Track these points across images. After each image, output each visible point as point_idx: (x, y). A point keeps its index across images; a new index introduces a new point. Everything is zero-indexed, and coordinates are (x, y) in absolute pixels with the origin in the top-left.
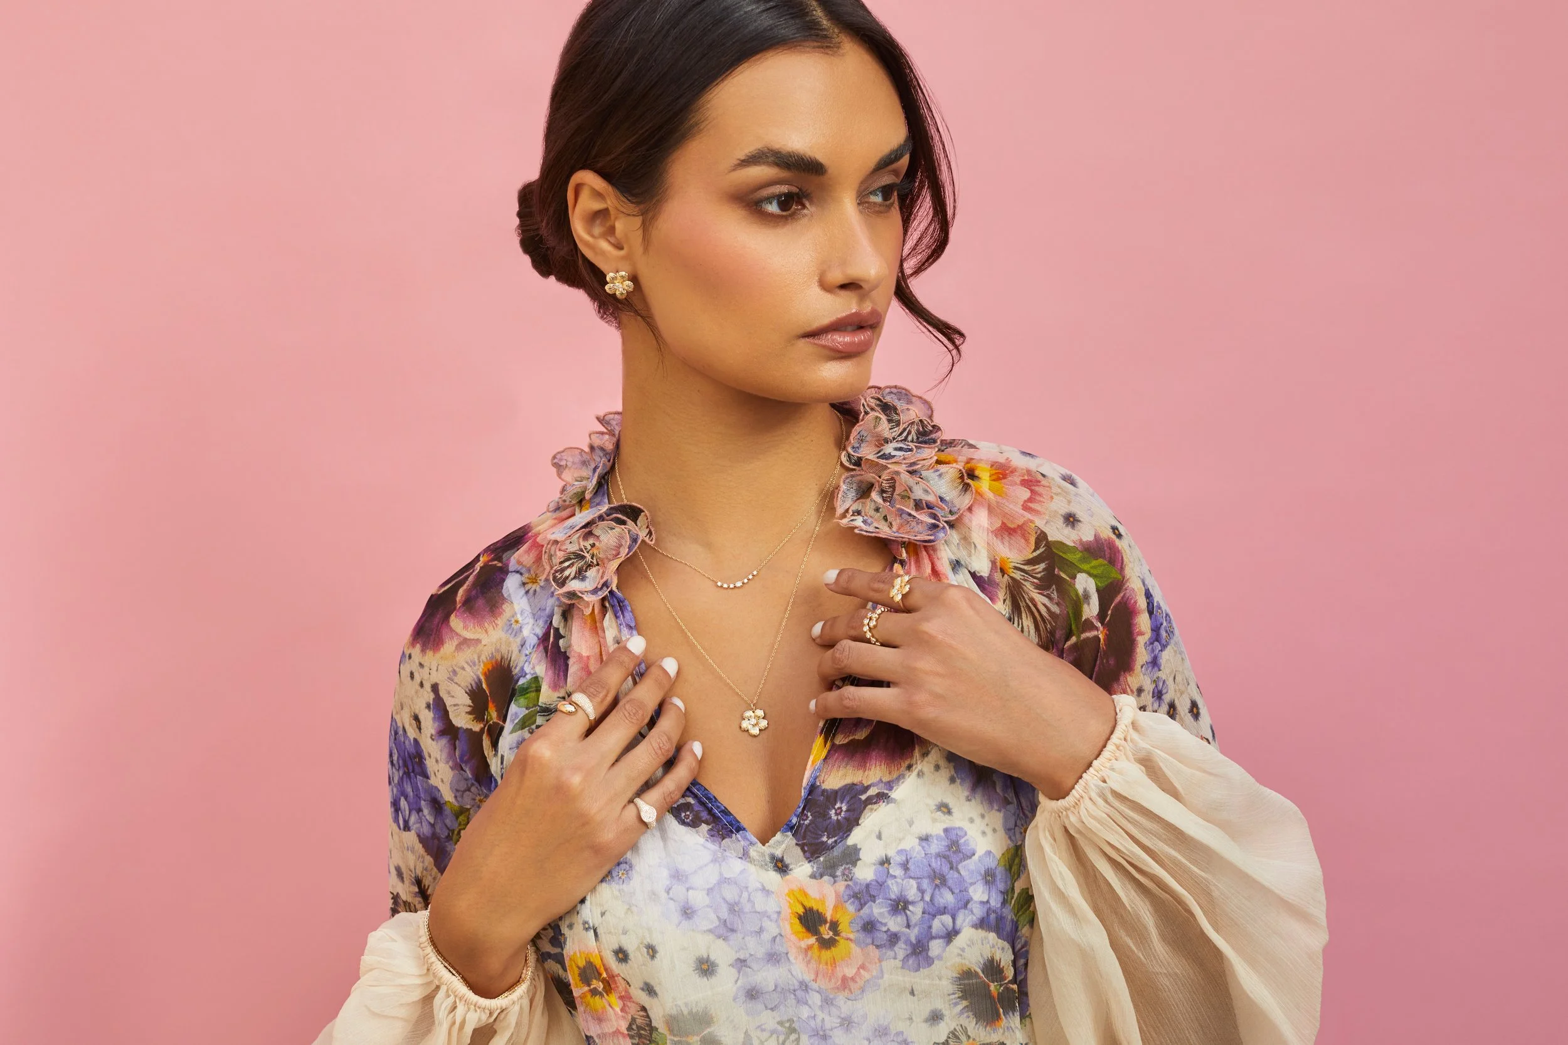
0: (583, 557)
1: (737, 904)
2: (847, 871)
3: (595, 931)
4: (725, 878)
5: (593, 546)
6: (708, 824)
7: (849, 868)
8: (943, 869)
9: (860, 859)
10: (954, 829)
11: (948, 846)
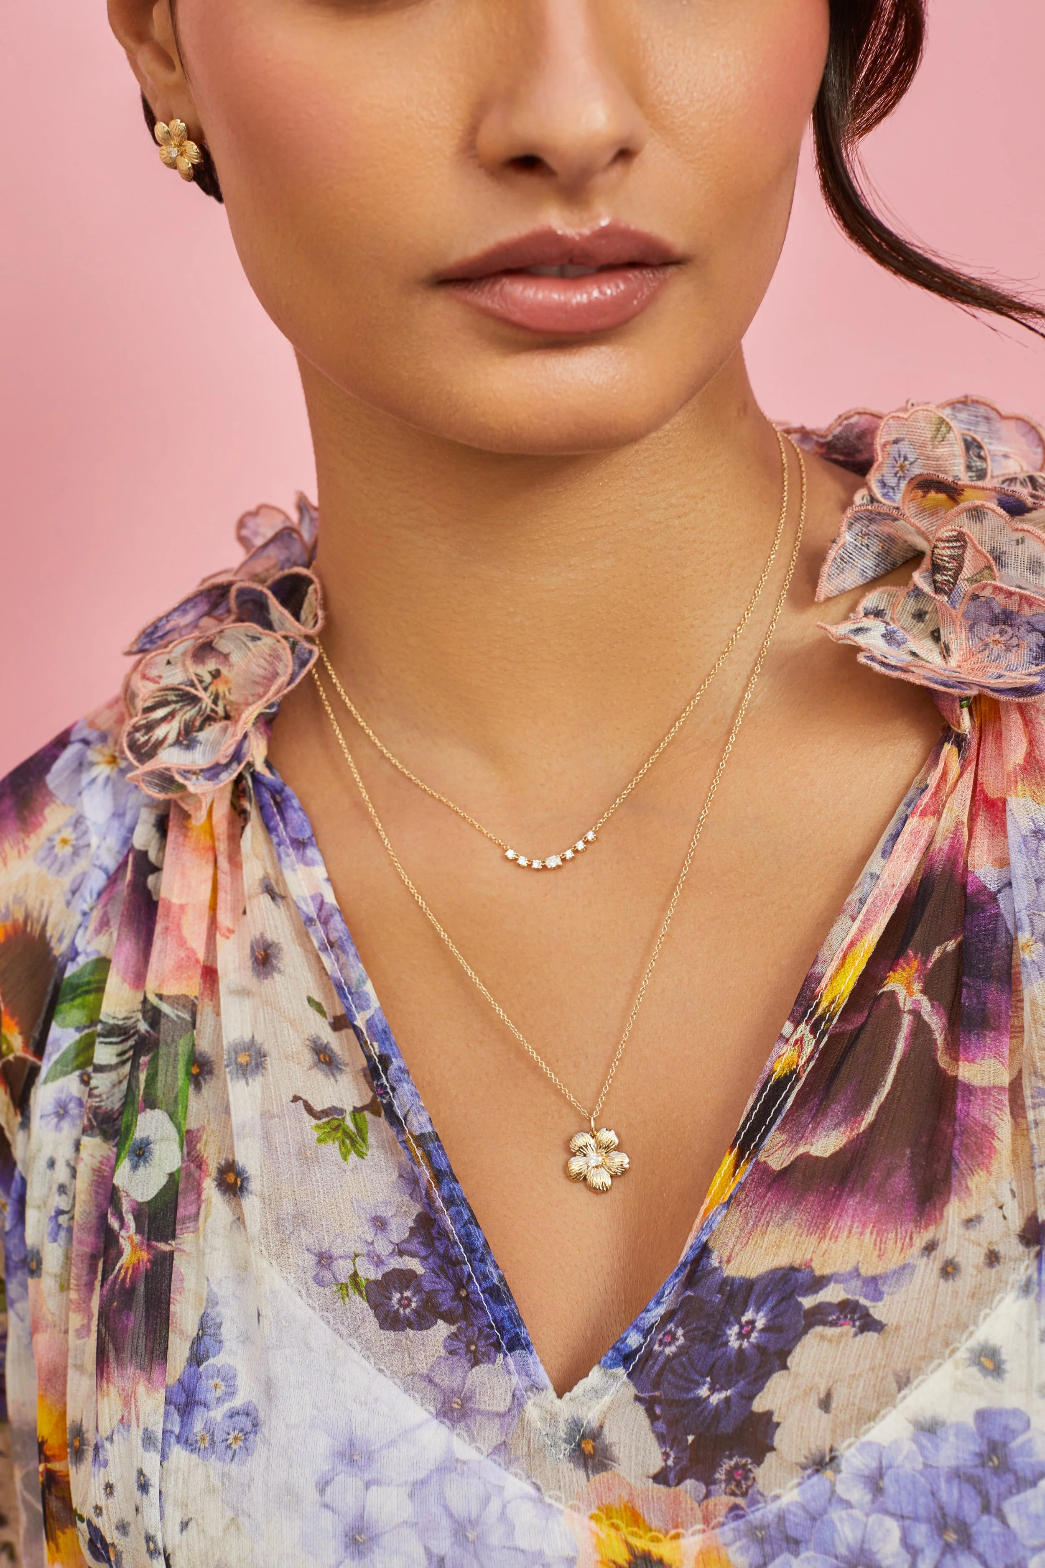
0: (194, 700)
1: (473, 1523)
2: (740, 1472)
3: (167, 1559)
4: (457, 1460)
5: (216, 674)
6: (449, 1319)
7: (745, 1465)
8: (966, 1505)
9: (772, 1449)
10: (1000, 1412)
11: (980, 1455)
